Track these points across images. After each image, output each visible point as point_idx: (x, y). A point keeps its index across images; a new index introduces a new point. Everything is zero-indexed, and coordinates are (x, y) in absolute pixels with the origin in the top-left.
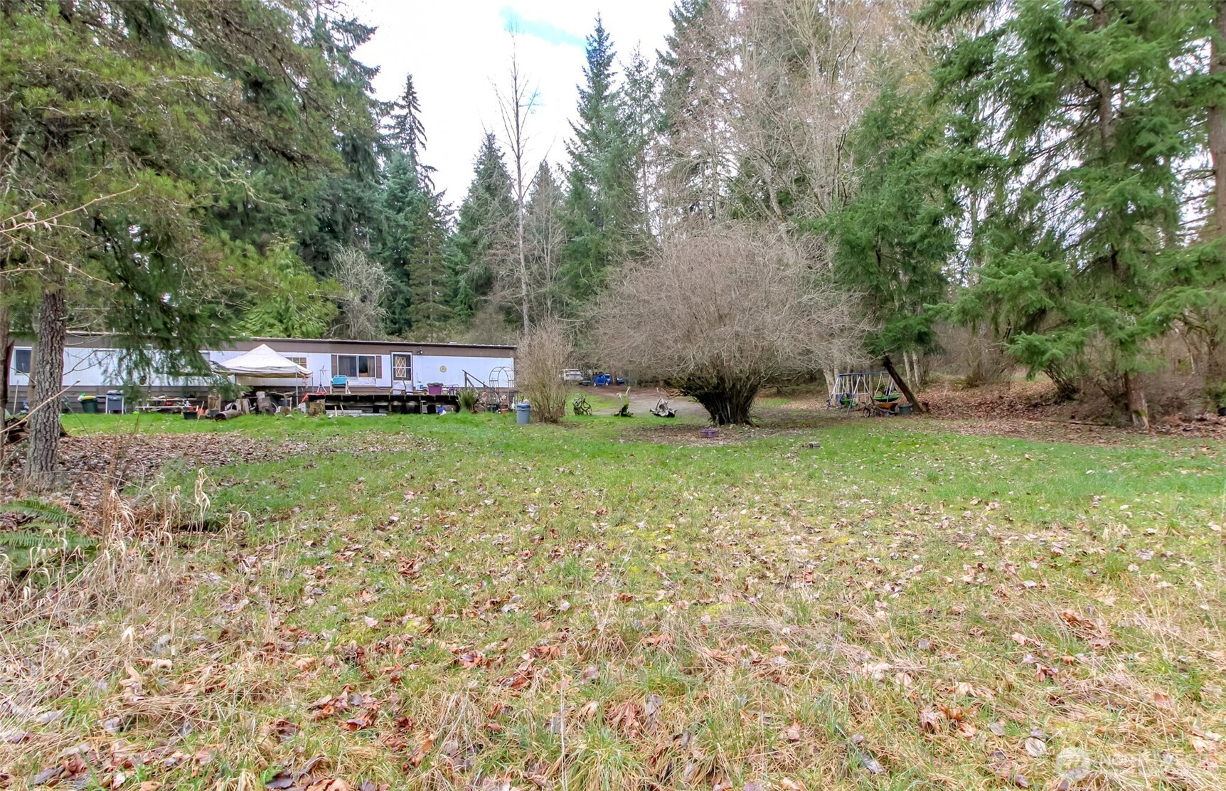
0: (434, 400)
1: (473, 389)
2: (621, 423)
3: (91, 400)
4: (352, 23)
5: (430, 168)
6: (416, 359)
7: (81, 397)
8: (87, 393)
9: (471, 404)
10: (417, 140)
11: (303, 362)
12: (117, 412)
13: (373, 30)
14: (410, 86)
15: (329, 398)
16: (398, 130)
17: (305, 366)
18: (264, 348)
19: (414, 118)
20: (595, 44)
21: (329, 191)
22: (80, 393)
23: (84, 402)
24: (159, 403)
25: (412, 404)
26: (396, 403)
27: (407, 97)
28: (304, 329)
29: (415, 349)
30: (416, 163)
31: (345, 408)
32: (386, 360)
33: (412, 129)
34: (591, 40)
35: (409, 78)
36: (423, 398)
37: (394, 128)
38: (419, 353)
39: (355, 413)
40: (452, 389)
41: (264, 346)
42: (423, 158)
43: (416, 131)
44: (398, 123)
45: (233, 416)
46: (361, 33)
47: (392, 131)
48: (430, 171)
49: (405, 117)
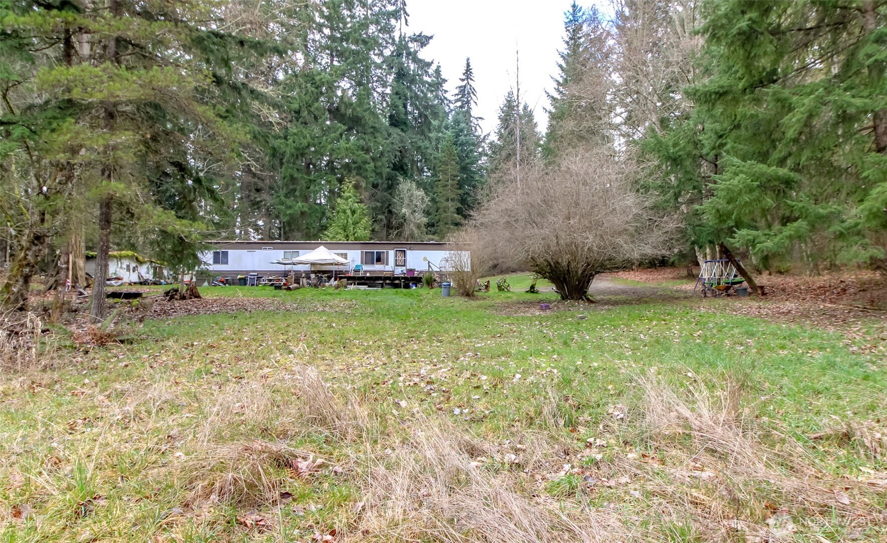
0: (410, 280)
1: (432, 272)
2: (530, 296)
3: (242, 279)
4: (419, 36)
5: (480, 118)
6: (408, 252)
7: (239, 277)
8: (242, 274)
9: (430, 282)
10: (472, 101)
11: (345, 256)
12: (253, 285)
13: (431, 37)
14: (468, 65)
15: (349, 278)
16: (460, 96)
17: (346, 258)
18: (322, 248)
19: (471, 86)
20: (571, 17)
21: (400, 145)
22: (238, 274)
23: (240, 279)
24: (270, 280)
25: (397, 282)
26: (387, 282)
27: (466, 73)
28: (356, 235)
29: (408, 246)
30: (471, 116)
31: (359, 284)
32: (392, 253)
33: (469, 93)
34: (568, 14)
35: (468, 59)
36: (403, 278)
37: (458, 95)
38: (410, 249)
39: (363, 287)
40: (421, 272)
41: (322, 247)
42: (475, 112)
43: (472, 95)
44: (461, 92)
45: (296, 288)
46: (423, 40)
47: (456, 97)
48: (480, 120)
49: (465, 86)
